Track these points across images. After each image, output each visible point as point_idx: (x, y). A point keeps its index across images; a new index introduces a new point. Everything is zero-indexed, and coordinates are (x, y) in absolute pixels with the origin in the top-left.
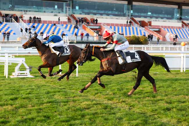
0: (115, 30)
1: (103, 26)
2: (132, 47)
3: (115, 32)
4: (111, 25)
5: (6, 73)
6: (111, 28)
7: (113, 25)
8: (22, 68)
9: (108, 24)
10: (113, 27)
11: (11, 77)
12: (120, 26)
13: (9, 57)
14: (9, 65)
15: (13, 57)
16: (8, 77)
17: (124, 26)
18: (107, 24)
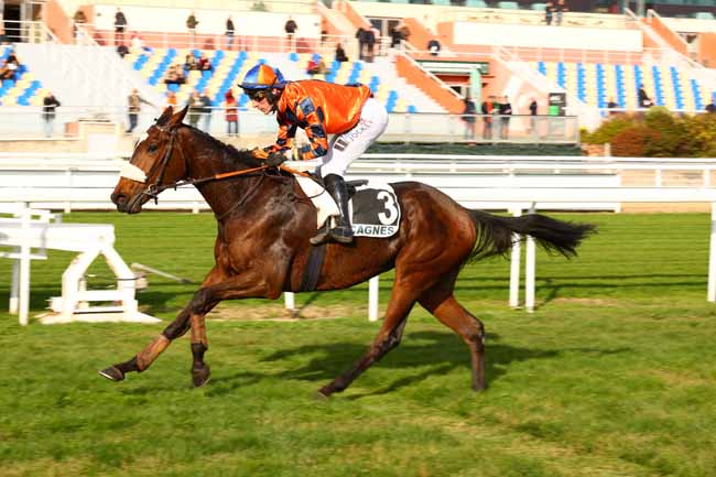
0: (561, 82)
1: (503, 62)
2: (652, 171)
3: (560, 90)
4: (541, 58)
5: (20, 304)
6: (542, 69)
7: (550, 53)
8: (100, 278)
9: (526, 54)
10: (552, 67)
11: (45, 319)
12: (588, 62)
13: (35, 221)
14: (32, 261)
15: (52, 221)
16: (31, 321)
17: (611, 62)
18: (520, 53)
